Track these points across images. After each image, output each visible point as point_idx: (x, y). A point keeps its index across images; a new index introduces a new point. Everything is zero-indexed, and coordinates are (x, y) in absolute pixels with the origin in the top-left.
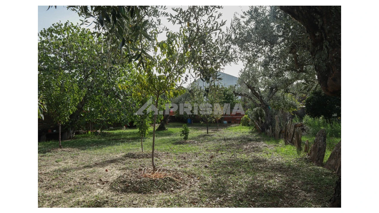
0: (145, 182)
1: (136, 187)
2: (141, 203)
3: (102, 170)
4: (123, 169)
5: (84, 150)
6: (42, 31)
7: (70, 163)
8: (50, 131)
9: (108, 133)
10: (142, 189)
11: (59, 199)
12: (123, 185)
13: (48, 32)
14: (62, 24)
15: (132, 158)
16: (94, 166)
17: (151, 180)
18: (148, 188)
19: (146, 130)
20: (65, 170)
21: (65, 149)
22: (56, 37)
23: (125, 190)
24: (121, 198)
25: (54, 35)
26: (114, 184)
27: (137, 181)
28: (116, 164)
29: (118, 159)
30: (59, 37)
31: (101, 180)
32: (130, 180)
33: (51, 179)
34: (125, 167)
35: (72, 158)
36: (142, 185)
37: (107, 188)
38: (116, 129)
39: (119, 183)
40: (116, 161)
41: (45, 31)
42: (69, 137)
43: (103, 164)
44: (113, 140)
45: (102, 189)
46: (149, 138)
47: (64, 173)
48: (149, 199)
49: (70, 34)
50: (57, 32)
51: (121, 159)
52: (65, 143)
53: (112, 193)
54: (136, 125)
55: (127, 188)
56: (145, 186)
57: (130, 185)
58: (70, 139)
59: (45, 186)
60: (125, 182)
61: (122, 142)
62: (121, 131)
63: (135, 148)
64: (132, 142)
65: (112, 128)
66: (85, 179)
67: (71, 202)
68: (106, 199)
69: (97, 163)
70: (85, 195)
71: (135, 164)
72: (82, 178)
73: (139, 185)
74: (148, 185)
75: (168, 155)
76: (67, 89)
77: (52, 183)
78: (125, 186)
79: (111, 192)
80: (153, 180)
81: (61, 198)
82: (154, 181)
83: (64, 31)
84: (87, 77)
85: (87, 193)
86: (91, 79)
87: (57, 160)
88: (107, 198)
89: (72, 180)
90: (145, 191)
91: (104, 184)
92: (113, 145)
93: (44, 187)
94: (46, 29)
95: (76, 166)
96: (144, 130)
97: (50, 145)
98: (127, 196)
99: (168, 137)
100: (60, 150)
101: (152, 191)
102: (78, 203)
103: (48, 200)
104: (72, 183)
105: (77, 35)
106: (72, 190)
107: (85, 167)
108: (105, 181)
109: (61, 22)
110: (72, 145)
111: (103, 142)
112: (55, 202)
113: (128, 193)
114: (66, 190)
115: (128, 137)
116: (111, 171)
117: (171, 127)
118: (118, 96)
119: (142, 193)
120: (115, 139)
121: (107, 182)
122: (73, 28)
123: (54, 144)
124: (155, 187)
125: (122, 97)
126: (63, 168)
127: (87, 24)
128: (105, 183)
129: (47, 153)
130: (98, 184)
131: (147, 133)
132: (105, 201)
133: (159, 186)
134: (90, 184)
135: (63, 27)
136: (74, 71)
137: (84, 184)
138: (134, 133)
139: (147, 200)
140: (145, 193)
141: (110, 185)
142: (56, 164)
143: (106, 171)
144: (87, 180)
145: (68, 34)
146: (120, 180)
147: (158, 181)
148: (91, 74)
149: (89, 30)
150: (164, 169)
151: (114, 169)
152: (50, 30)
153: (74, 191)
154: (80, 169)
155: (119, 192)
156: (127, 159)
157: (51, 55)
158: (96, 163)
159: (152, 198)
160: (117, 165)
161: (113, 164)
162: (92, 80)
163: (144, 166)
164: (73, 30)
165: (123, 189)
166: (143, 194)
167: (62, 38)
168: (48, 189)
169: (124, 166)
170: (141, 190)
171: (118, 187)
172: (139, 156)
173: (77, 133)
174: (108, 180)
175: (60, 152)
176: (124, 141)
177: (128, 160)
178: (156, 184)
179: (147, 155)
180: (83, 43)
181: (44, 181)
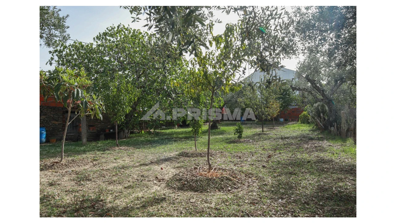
0: (201, 181)
1: (192, 185)
2: (198, 201)
3: (157, 168)
4: (178, 167)
5: (139, 149)
6: (98, 35)
7: (127, 161)
8: (107, 131)
9: (160, 132)
10: (199, 188)
11: (120, 193)
12: (179, 182)
13: (103, 36)
14: (114, 27)
15: (185, 156)
16: (150, 164)
17: (207, 179)
18: (204, 187)
19: (199, 129)
20: (123, 167)
21: (122, 148)
22: (110, 40)
23: (181, 189)
24: (178, 196)
25: (108, 38)
26: (171, 182)
27: (193, 179)
28: (170, 163)
29: (172, 158)
30: (112, 39)
31: (157, 178)
32: (186, 178)
33: (112, 175)
34: (180, 165)
35: (128, 157)
36: (199, 183)
37: (163, 185)
38: (169, 129)
39: (175, 181)
40: (171, 160)
41: (100, 35)
42: (124, 137)
43: (159, 162)
44: (166, 139)
45: (159, 186)
46: (202, 137)
47: (123, 170)
48: (206, 198)
49: (123, 36)
50: (112, 36)
51: (175, 158)
52: (122, 142)
53: (169, 190)
54: (189, 124)
55: (183, 186)
56: (201, 185)
57: (186, 183)
58: (125, 138)
59: (108, 181)
60: (181, 180)
61: (175, 141)
62: (173, 130)
63: (189, 147)
64: (184, 141)
65: (164, 127)
66: (142, 176)
67: (131, 197)
68: (163, 196)
69: (152, 161)
70: (143, 191)
71: (190, 162)
72: (139, 175)
73: (196, 184)
74: (204, 183)
75: (222, 154)
76: (123, 89)
77: (113, 179)
78: (182, 184)
79: (168, 189)
80: (209, 179)
81: (122, 192)
82: (210, 179)
83: (117, 33)
84: (139, 77)
85: (145, 190)
86: (143, 79)
87: (115, 157)
88: (164, 195)
89: (130, 177)
90: (201, 190)
91: (160, 181)
92: (166, 144)
93: (106, 182)
94: (101, 33)
95: (132, 164)
96: (198, 128)
97: (109, 143)
98: (184, 194)
99: (221, 136)
100: (117, 148)
101: (208, 190)
102: (138, 198)
103: (111, 194)
104: (130, 179)
105: (128, 36)
106: (131, 186)
107: (141, 165)
108: (162, 178)
109: (114, 26)
110: (128, 144)
111: (156, 141)
112: (117, 196)
113: (184, 191)
114: (126, 185)
115: (180, 136)
116: (166, 169)
117: (223, 125)
118: (169, 95)
119: (199, 192)
120: (168, 139)
121: (163, 179)
122: (124, 30)
123: (111, 143)
124: (212, 186)
125: (174, 95)
126: (121, 165)
127: (138, 21)
128: (161, 180)
129: (106, 151)
130: (155, 182)
131: (200, 131)
132: (163, 198)
133: (216, 185)
134: (148, 181)
135: (116, 29)
136: (127, 72)
137: (141, 181)
138: (186, 133)
139: (205, 199)
140: (201, 192)
141: (166, 183)
142: (115, 161)
143: (162, 169)
144: (144, 177)
145: (120, 36)
146: (176, 178)
147: (214, 180)
148: (142, 74)
149: (139, 31)
150: (220, 168)
151: (169, 167)
152: (105, 34)
153: (133, 188)
154: (136, 167)
155: (175, 190)
156: (181, 158)
157: (105, 58)
158: (151, 162)
159: (209, 197)
160: (171, 164)
161: (168, 162)
162: (144, 81)
163: (198, 165)
164: (124, 32)
165: (179, 187)
166: (200, 192)
167: (115, 40)
168: (110, 184)
169: (179, 165)
170: (197, 188)
171: (175, 185)
172: (193, 155)
173: (132, 133)
174: (164, 178)
175: (117, 151)
176: (177, 140)
177: (182, 159)
178: (213, 183)
179: (201, 154)
180: (134, 44)
181: (106, 176)
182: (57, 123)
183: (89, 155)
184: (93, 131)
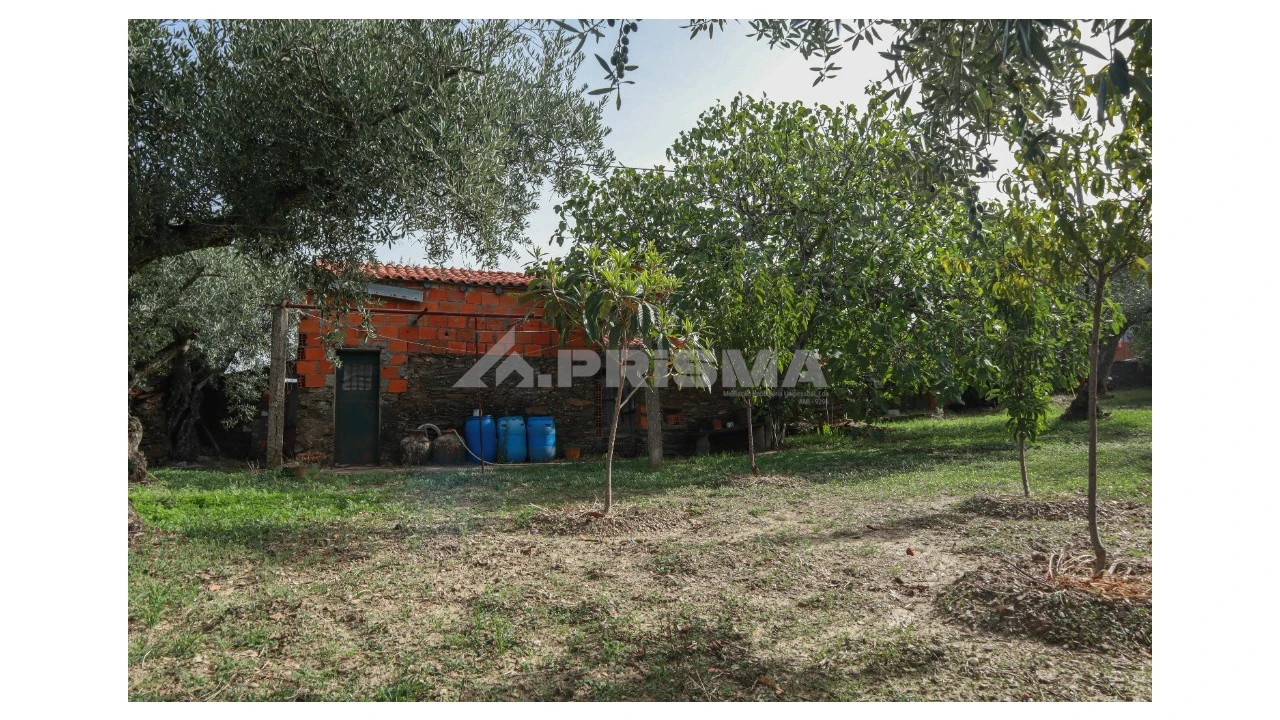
0: (1073, 606)
1: (1035, 618)
2: (1069, 680)
3: (894, 548)
4: (967, 551)
5: (820, 483)
6: (677, 140)
7: (791, 522)
8: (718, 428)
9: (885, 429)
10: (1064, 631)
11: (788, 622)
12: (984, 604)
13: (691, 140)
14: (723, 107)
15: (987, 514)
16: (866, 533)
17: (1096, 601)
18: (1085, 630)
19: (1036, 417)
20: (782, 540)
21: (767, 479)
22: (713, 149)
23: (996, 625)
24: (987, 651)
25: (706, 143)
26: (951, 599)
27: (1040, 598)
28: (935, 535)
29: (941, 516)
30: (718, 146)
31: (898, 580)
32: (1010, 590)
33: (752, 562)
34: (972, 544)
35: (792, 507)
36: (1062, 614)
37: (926, 608)
38: (912, 418)
39: (966, 596)
40: (937, 523)
41: (685, 140)
42: (769, 444)
43: (894, 529)
44: (906, 451)
45: (911, 610)
46: (1038, 448)
47: (783, 549)
48: (1102, 675)
49: (749, 131)
50: (717, 134)
51: (950, 517)
52: (765, 461)
53: (949, 628)
54: (996, 399)
55: (1002, 619)
56: (1074, 621)
57: (1011, 608)
58: (772, 448)
59: (744, 580)
60: (988, 595)
61: (941, 459)
62: (930, 423)
63: (998, 480)
64: (976, 459)
65: (897, 413)
66: (848, 572)
67: (824, 636)
68: (932, 646)
69: (873, 525)
70: (860, 622)
71: (1016, 538)
72: (838, 567)
73: (1050, 615)
74: (1087, 617)
75: (1133, 512)
76: (762, 295)
77: (758, 574)
78: (995, 610)
79: (944, 623)
80: (1104, 603)
81: (793, 619)
82: (1111, 606)
83: (732, 124)
84: (807, 254)
85: (867, 618)
86: (817, 260)
87: (751, 508)
88: (935, 641)
89: (810, 571)
90: (1074, 639)
91: (911, 594)
92: (910, 469)
93: (739, 581)
94: (686, 133)
95: (809, 529)
96: (1030, 415)
97: (725, 464)
98: (1006, 646)
99: (1118, 445)
100: (753, 480)
101: (1106, 646)
102: (847, 644)
103: (761, 620)
104: (811, 579)
106: (818, 601)
107: (837, 536)
108: (916, 584)
109: (721, 104)
110: (784, 468)
111: (873, 458)
112: (779, 629)
113: (1006, 636)
114: (801, 598)
115: (958, 443)
116: (925, 554)
117: (1121, 404)
118: (913, 304)
119: (1066, 646)
120: (915, 451)
121: (922, 589)
122: (752, 112)
123: (734, 462)
124: (1119, 630)
125: (930, 305)
126: (774, 533)
127: (834, 76)
128: (916, 591)
129: (723, 488)
130: (894, 593)
131: (1041, 426)
132: (932, 651)
133: (1135, 630)
134: (869, 590)
135: (725, 115)
136: (768, 241)
137: (850, 588)
138: (975, 431)
139: (1095, 674)
140: (1075, 648)
141: (934, 602)
142: (752, 519)
143: (909, 552)
144: (853, 575)
145: (743, 132)
146: (971, 587)
147: (1127, 608)
148: (818, 241)
150: (1139, 567)
151: (932, 548)
152: (698, 134)
153: (825, 607)
154: (822, 539)
155: (973, 630)
156: (971, 518)
157: (702, 205)
158: (868, 526)
159: (1114, 672)
160: (941, 538)
161: (927, 532)
162: (823, 263)
163: (1043, 547)
164: (753, 118)
165: (984, 622)
166: (1070, 648)
167: (728, 147)
168: (753, 589)
169: (968, 543)
170: (1057, 632)
171: (968, 612)
172: (1014, 511)
173: (792, 431)
174: (925, 584)
175: (755, 487)
176: (947, 457)
177: (976, 522)
178: (1120, 620)
179: (1048, 508)
181: (737, 565)
182: (580, 403)
183: (676, 499)
184: (677, 427)
